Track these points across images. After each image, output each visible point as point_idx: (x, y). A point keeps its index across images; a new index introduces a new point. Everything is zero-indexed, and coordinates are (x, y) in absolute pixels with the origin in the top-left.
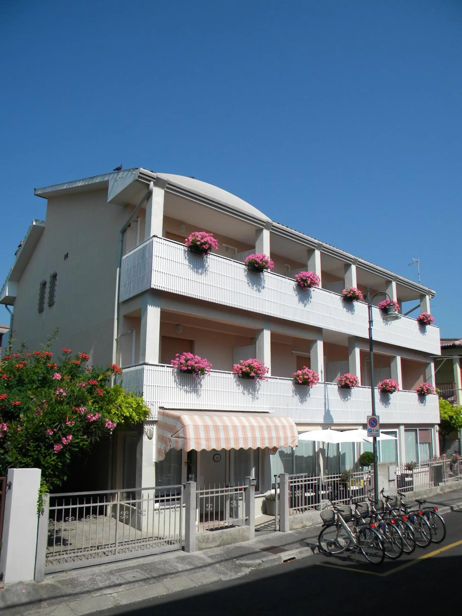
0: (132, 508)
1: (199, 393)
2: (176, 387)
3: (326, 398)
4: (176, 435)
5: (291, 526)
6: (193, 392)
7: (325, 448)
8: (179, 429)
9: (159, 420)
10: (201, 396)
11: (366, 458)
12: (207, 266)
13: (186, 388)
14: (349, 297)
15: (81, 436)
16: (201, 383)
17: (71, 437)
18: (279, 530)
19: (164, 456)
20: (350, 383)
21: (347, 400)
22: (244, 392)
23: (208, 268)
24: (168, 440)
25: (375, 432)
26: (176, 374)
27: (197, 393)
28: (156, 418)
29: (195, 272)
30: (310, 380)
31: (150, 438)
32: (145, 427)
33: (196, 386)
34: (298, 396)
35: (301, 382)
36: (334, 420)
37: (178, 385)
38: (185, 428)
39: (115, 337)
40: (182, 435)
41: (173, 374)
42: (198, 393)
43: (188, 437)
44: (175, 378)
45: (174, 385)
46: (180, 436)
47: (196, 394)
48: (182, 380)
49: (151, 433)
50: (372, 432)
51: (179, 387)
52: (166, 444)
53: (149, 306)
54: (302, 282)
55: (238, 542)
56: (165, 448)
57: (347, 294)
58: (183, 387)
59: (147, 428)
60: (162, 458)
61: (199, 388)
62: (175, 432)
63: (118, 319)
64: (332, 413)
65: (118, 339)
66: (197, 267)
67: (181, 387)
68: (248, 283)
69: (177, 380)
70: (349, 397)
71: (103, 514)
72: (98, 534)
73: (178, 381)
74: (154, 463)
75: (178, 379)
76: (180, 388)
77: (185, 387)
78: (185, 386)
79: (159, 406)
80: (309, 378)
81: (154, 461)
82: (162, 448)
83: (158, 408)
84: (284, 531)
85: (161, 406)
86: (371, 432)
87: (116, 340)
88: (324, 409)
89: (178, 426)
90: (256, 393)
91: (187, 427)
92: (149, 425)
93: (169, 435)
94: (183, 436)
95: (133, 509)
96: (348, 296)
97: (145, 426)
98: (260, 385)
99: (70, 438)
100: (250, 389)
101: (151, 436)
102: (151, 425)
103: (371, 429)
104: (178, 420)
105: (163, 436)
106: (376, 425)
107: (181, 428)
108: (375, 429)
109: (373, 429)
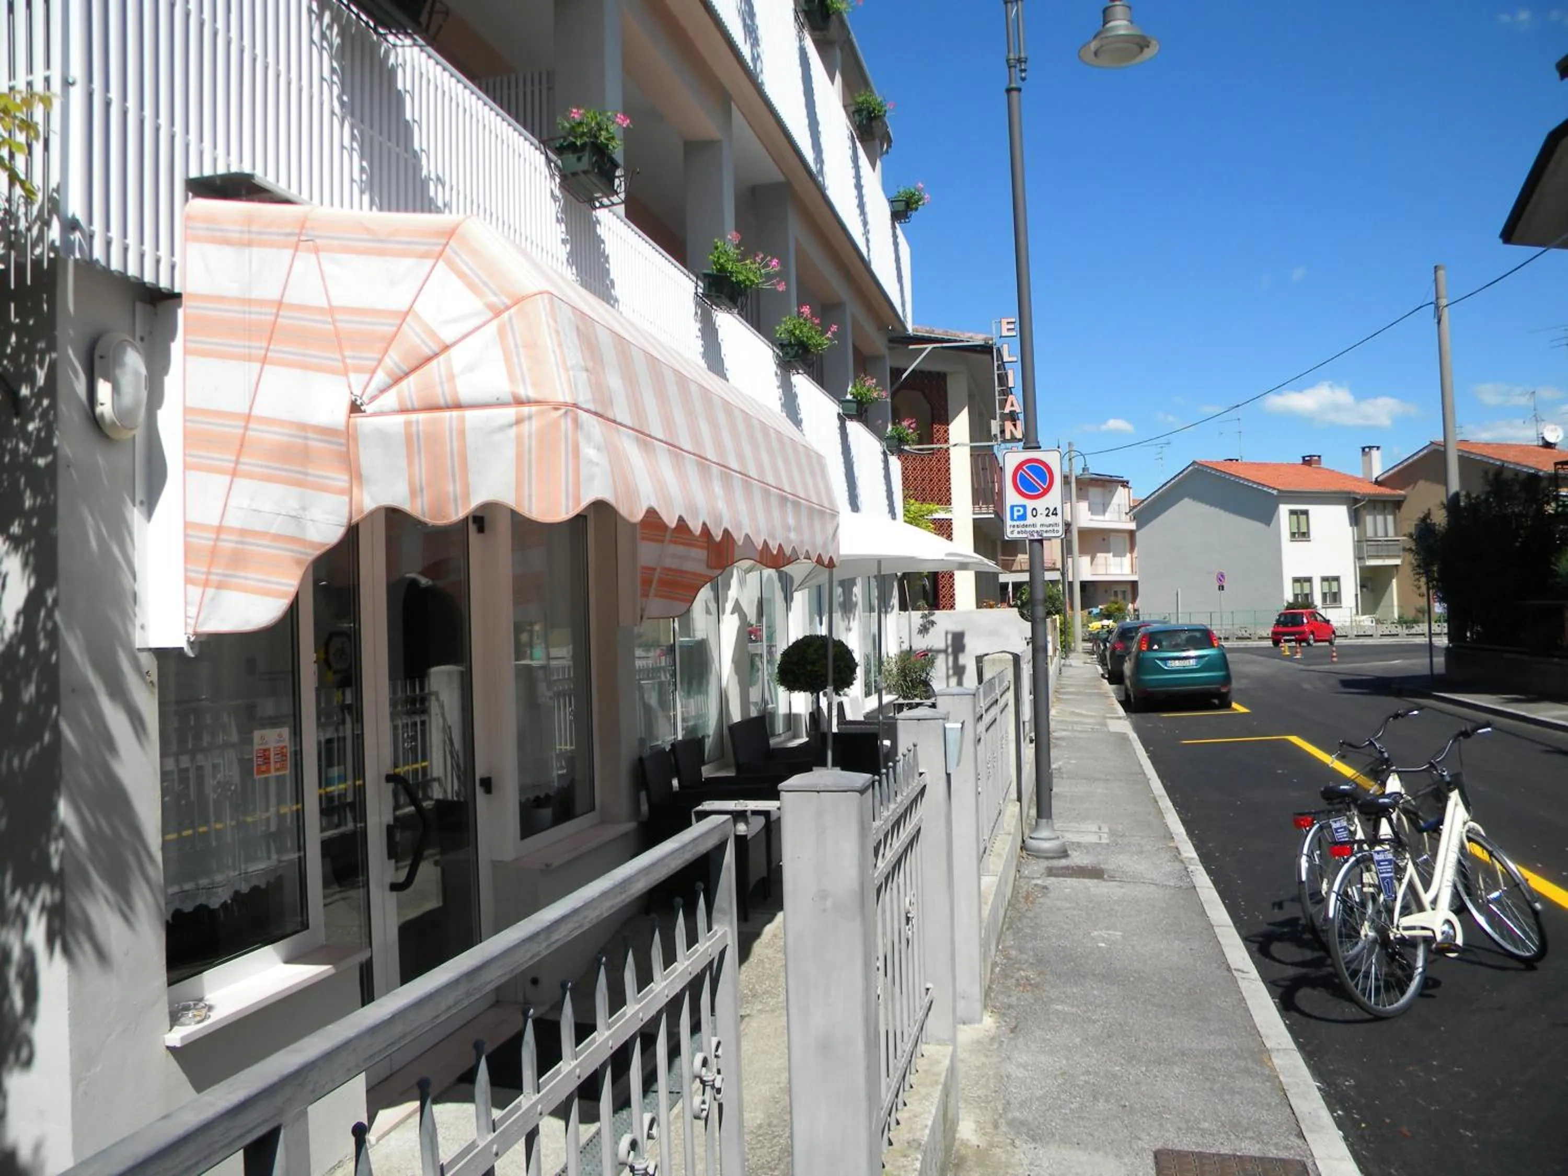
4: (411, 386)
8: (446, 333)
25: (1041, 519)
50: (1030, 520)
62: (397, 360)
86: (1022, 518)
89: (442, 306)
103: (1024, 507)
104: (430, 262)
105: (248, 417)
106: (1046, 491)
107: (477, 322)
108: (1041, 504)
109: (1030, 504)
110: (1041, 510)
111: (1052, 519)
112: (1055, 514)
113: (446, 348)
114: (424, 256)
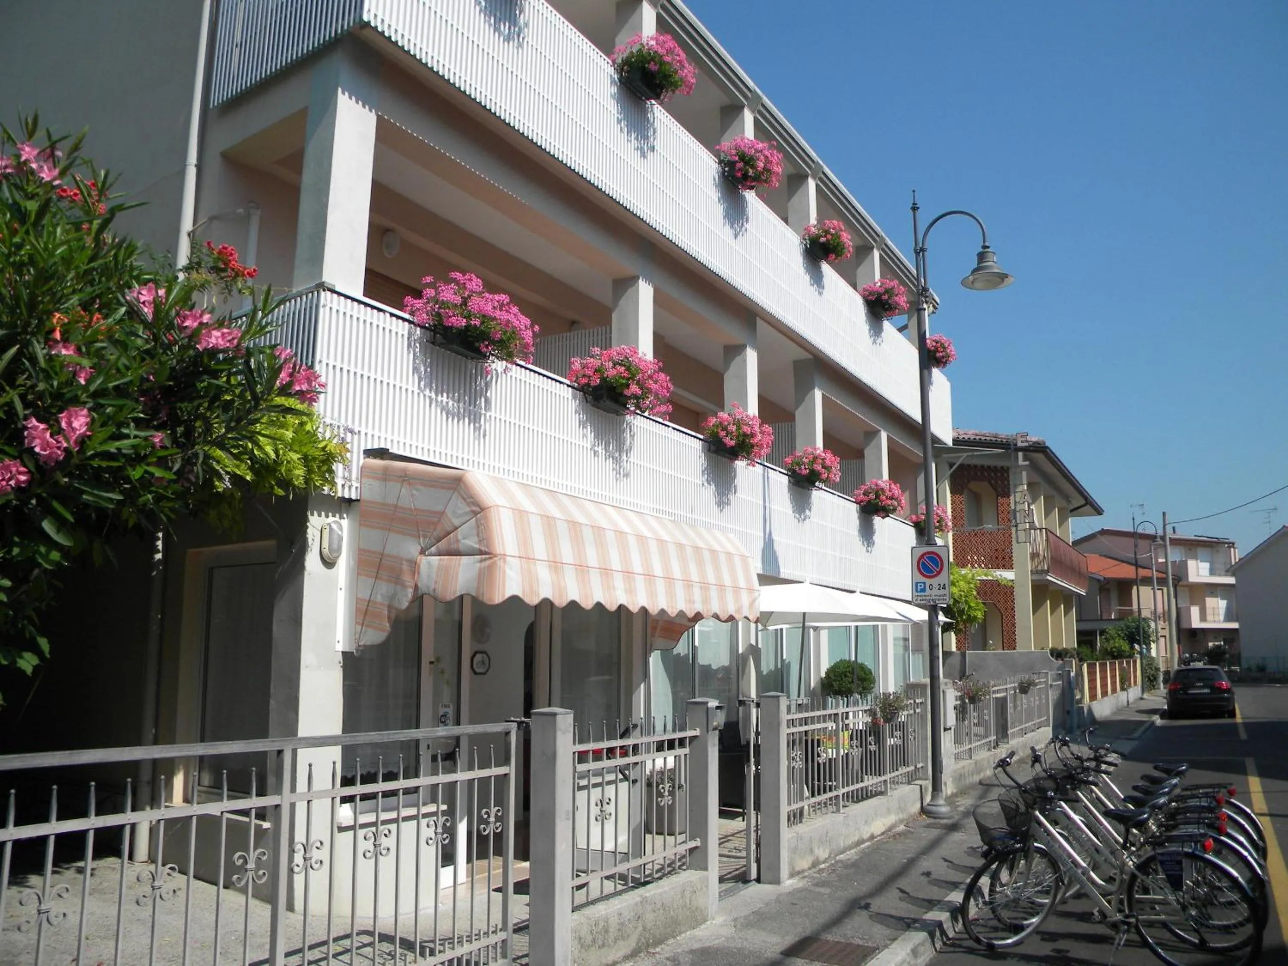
0: (256, 825)
1: (483, 427)
2: (416, 391)
3: (767, 504)
4: (442, 544)
5: (791, 864)
6: (467, 420)
7: (760, 646)
8: (456, 522)
9: (366, 496)
10: (487, 438)
11: (846, 676)
12: (522, 21)
13: (447, 403)
14: (823, 244)
15: (139, 423)
16: (488, 394)
17: (83, 420)
18: (758, 880)
19: (387, 626)
20: (823, 470)
21: (804, 520)
22: (596, 448)
23: (526, 30)
24: (405, 567)
25: (935, 591)
26: (418, 345)
27: (477, 425)
28: (353, 489)
29: (490, 25)
30: (754, 441)
31: (328, 563)
32: (310, 517)
33: (473, 402)
34: (713, 487)
35: (733, 443)
36: (782, 570)
37: (422, 383)
38: (486, 518)
39: (187, 224)
40: (472, 543)
41: (409, 346)
42: (480, 426)
43: (498, 549)
44: (414, 359)
45: (412, 383)
46: (461, 548)
47: (475, 427)
48: (434, 371)
49: (335, 546)
50: (928, 591)
51: (427, 392)
52: (396, 579)
53: (343, 93)
54: (741, 165)
55: (681, 933)
56: (393, 597)
57: (819, 236)
58: (437, 395)
59: (316, 522)
60: (375, 636)
61: (483, 411)
62: (438, 532)
63: (199, 167)
64: (777, 547)
65: (197, 233)
66: (498, 14)
67: (433, 395)
68: (619, 121)
69: (422, 369)
70: (807, 512)
71: (118, 854)
72: (125, 936)
73: (426, 371)
74: (340, 657)
75: (425, 365)
76: (430, 397)
77: (445, 399)
78: (445, 395)
79: (362, 448)
80: (753, 435)
81: (340, 648)
82: (379, 599)
83: (362, 456)
84: (777, 881)
85: (369, 447)
86: (923, 590)
87: (189, 235)
88: (762, 534)
89: (455, 511)
90: (624, 457)
91: (493, 515)
92: (327, 516)
93: (411, 548)
94: (477, 546)
95: (258, 828)
96: (823, 240)
97: (312, 515)
98: (632, 437)
99: (76, 424)
100: (609, 443)
101: (335, 555)
102: (334, 516)
103: (924, 583)
104: (451, 492)
105: (382, 555)
106: (939, 573)
107: (468, 518)
108: (935, 582)
109: (928, 581)
110: (935, 585)
111: (942, 592)
112: (944, 588)
113: (456, 528)
114: (449, 489)
